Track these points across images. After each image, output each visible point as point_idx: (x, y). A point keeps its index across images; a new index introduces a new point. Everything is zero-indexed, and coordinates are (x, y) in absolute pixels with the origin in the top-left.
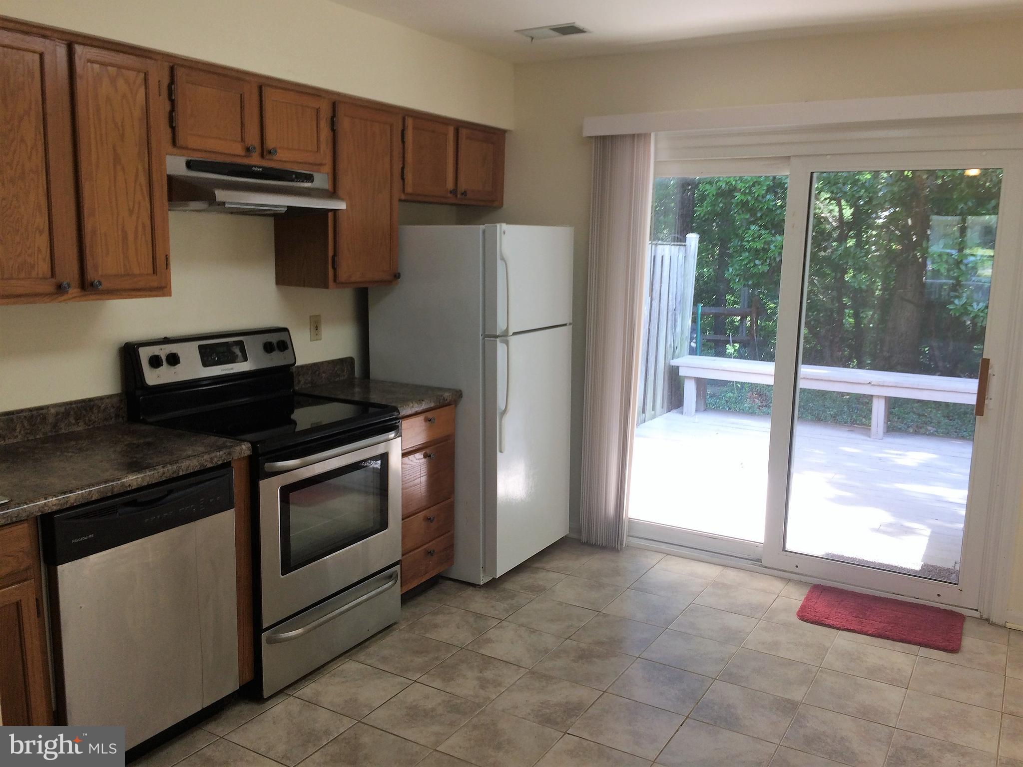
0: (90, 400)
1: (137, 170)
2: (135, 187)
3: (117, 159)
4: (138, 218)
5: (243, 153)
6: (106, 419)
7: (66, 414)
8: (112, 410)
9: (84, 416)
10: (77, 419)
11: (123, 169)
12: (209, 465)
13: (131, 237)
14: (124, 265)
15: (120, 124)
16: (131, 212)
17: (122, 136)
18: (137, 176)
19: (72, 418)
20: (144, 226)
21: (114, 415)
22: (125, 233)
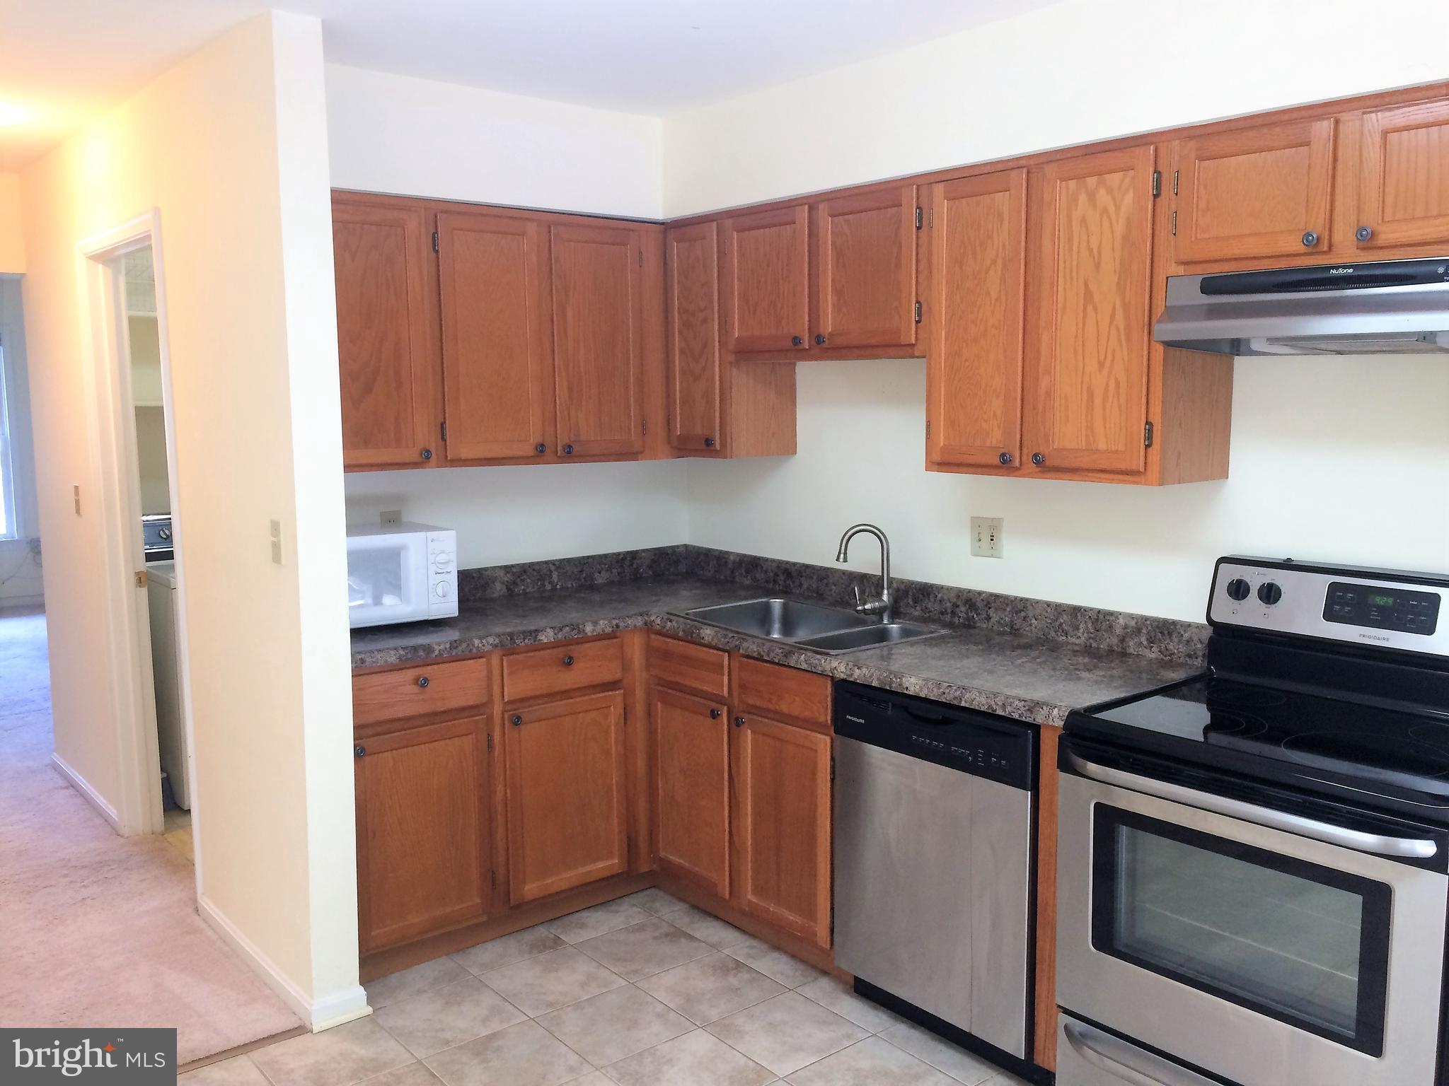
0: (1174, 623)
1: (1114, 308)
2: (1109, 332)
3: (1088, 296)
4: (1110, 373)
5: (1301, 248)
6: (1190, 656)
7: (1138, 631)
8: (1199, 646)
9: (1160, 640)
10: (1151, 641)
11: (1095, 309)
12: (1000, 712)
13: (1098, 401)
14: (1087, 436)
15: (1095, 251)
16: (1101, 365)
17: (1098, 266)
18: (1113, 315)
19: (1144, 638)
20: (1117, 383)
21: (1201, 654)
22: (1091, 395)
